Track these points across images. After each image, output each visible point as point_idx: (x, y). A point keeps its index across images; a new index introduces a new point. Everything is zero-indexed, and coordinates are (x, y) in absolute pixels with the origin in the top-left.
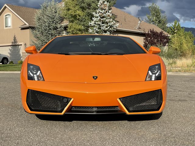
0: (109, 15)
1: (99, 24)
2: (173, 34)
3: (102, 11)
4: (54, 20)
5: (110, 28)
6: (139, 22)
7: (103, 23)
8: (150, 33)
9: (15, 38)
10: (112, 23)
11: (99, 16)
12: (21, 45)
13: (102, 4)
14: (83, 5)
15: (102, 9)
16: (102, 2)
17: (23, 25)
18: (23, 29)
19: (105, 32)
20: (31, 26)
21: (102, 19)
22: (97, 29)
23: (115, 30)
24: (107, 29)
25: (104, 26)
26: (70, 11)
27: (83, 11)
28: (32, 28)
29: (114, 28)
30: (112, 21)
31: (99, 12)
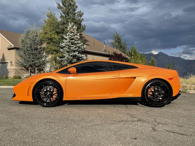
0: (77, 38)
1: (69, 45)
2: (131, 56)
3: (71, 34)
4: (35, 43)
5: (78, 48)
6: (105, 46)
7: (72, 44)
8: (113, 54)
9: (3, 55)
10: (80, 44)
11: (69, 38)
12: (8, 62)
13: (71, 28)
14: (58, 30)
15: (71, 32)
16: (71, 26)
17: (10, 46)
18: (9, 49)
19: (74, 51)
20: (16, 47)
21: (71, 41)
22: (67, 49)
23: (83, 51)
24: (76, 49)
25: (73, 46)
26: (47, 35)
27: (58, 35)
28: (17, 49)
29: (82, 49)
30: (80, 43)
31: (69, 35)
